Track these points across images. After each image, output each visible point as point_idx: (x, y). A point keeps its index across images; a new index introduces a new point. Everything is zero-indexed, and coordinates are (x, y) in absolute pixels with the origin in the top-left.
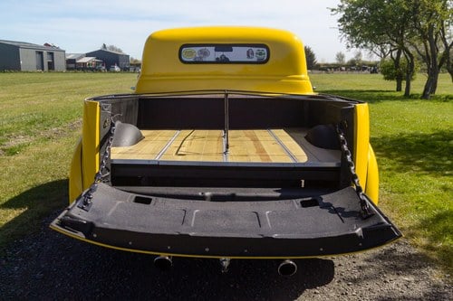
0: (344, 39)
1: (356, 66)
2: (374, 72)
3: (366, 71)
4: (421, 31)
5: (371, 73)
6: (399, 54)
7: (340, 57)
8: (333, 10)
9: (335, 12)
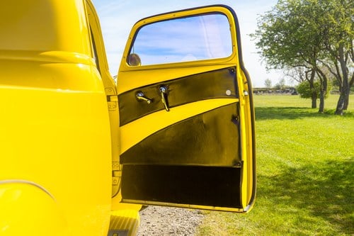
0: (265, 63)
1: (280, 90)
2: (295, 93)
3: (288, 93)
4: (331, 51)
5: (292, 94)
6: (313, 75)
7: (268, 82)
8: (251, 35)
9: (253, 38)
